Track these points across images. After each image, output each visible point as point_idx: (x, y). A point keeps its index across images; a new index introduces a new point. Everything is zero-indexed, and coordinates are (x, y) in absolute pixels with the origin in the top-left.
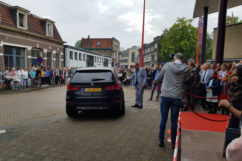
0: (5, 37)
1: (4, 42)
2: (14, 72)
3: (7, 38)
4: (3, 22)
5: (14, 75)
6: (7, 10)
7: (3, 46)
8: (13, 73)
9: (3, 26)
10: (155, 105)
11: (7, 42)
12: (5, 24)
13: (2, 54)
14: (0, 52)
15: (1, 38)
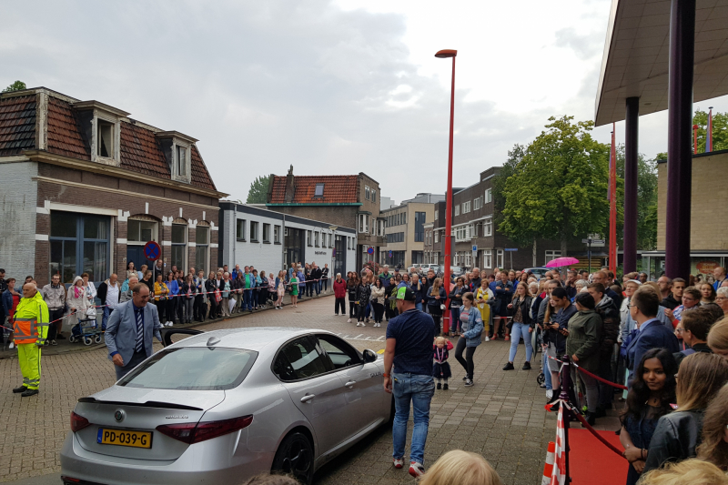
0: (57, 187)
1: (52, 201)
2: (79, 289)
3: (63, 190)
4: (52, 147)
5: (77, 297)
6: (65, 112)
7: (48, 213)
8: (76, 290)
9: (53, 159)
10: (493, 400)
11: (62, 201)
12: (57, 151)
13: (45, 238)
14: (40, 230)
15: (45, 192)
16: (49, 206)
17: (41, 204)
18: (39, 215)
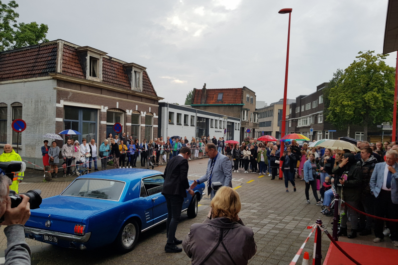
0: (67, 93)
1: (65, 100)
2: (77, 147)
3: (71, 94)
4: (65, 71)
5: (76, 151)
6: (70, 52)
7: (63, 107)
8: (75, 148)
9: (64, 78)
11: (70, 101)
12: (68, 74)
13: (61, 120)
14: (58, 116)
15: (60, 96)
16: (63, 103)
17: (58, 102)
18: (58, 108)
